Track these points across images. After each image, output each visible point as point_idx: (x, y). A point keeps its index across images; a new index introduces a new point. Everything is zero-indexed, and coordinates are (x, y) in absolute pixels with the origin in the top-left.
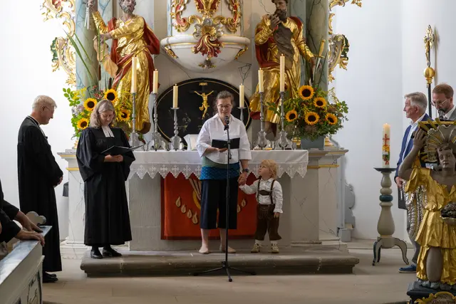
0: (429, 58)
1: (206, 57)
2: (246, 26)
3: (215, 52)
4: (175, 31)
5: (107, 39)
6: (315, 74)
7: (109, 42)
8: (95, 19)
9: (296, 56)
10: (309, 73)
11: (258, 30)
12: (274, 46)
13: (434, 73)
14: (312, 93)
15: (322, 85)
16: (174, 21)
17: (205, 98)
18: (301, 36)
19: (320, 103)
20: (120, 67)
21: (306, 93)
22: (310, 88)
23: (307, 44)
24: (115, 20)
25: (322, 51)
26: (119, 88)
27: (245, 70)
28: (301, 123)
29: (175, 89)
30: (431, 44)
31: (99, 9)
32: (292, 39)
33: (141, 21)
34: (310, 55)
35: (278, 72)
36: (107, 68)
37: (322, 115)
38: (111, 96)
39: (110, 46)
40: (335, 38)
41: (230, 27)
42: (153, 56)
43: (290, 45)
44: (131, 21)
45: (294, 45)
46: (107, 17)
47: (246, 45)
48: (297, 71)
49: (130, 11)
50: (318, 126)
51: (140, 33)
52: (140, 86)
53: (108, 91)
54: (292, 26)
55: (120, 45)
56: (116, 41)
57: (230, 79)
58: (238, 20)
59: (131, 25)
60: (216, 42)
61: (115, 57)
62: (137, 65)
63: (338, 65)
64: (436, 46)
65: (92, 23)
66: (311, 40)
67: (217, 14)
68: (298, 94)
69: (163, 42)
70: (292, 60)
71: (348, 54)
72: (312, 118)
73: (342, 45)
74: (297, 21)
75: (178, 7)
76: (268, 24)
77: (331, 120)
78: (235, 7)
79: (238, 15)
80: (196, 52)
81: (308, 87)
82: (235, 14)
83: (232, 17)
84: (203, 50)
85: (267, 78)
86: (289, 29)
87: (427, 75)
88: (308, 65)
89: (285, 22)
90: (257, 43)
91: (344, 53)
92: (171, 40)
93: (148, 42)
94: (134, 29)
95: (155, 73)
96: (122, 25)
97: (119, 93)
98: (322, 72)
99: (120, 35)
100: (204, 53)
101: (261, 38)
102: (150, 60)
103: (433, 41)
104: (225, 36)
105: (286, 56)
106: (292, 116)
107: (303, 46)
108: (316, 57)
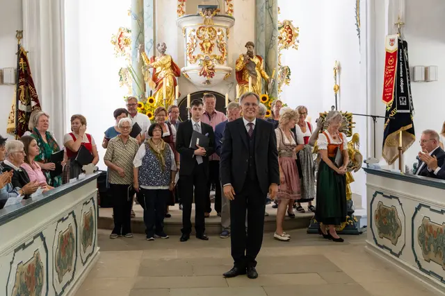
0: (336, 79)
1: (206, 78)
2: (230, 61)
3: (211, 75)
4: (188, 63)
5: (149, 68)
6: (270, 88)
7: (151, 70)
8: (143, 57)
9: (259, 77)
10: (266, 88)
11: (237, 63)
12: (246, 72)
13: (339, 88)
14: (268, 98)
15: (273, 95)
16: (188, 57)
18: (262, 67)
20: (157, 84)
21: (264, 99)
22: (267, 96)
24: (154, 57)
25: (273, 75)
26: (157, 97)
27: (230, 86)
29: (189, 96)
30: (337, 71)
31: (146, 51)
32: (256, 68)
33: (170, 58)
34: (267, 77)
35: (248, 87)
36: (150, 86)
38: (151, 101)
39: (152, 72)
40: (283, 68)
41: (220, 61)
42: (177, 78)
43: (255, 71)
44: (163, 57)
45: (257, 71)
46: (150, 56)
47: (230, 71)
48: (259, 86)
49: (163, 52)
51: (169, 64)
52: (169, 95)
53: (150, 98)
54: (256, 60)
55: (157, 72)
56: (155, 69)
57: (221, 91)
58: (225, 57)
59: (164, 60)
60: (212, 69)
61: (155, 79)
62: (167, 83)
63: (284, 84)
64: (339, 72)
65: (141, 59)
66: (268, 69)
67: (212, 53)
68: (260, 97)
69: (182, 70)
70: (256, 80)
71: (290, 77)
73: (287, 72)
74: (260, 58)
75: (190, 50)
76: (243, 59)
78: (223, 50)
79: (225, 54)
80: (201, 75)
81: (265, 95)
82: (223, 53)
83: (221, 55)
84: (204, 74)
85: (242, 90)
86: (254, 62)
87: (335, 89)
89: (252, 58)
90: (236, 70)
91: (288, 76)
92: (186, 68)
93: (174, 70)
94: (165, 62)
95: (177, 87)
96: (159, 59)
97: (156, 100)
98: (274, 86)
99: (157, 66)
100: (205, 75)
101: (239, 67)
102: (175, 81)
103: (338, 69)
104: (217, 66)
105: (253, 78)
107: (263, 72)
108: (271, 78)
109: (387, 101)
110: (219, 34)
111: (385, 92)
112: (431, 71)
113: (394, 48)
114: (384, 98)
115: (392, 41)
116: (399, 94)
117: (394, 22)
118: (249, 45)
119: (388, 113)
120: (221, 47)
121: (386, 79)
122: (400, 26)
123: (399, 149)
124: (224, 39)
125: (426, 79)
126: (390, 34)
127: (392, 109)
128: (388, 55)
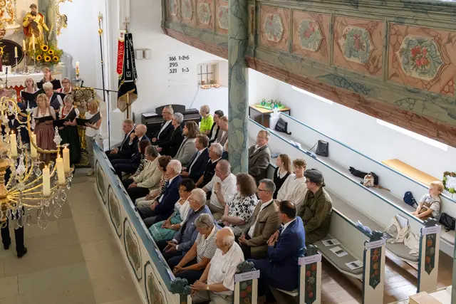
0: (100, 25)
6: (49, 38)
10: (47, 38)
11: (24, 21)
12: (31, 27)
13: (102, 31)
14: (48, 48)
17: (2, 49)
18: (43, 22)
19: (51, 52)
21: (45, 48)
22: (47, 46)
23: (47, 24)
25: (52, 26)
28: (43, 61)
30: (100, 19)
34: (48, 29)
37: (52, 57)
40: (61, 17)
41: (10, 22)
45: (40, 27)
47: (18, 28)
48: (42, 37)
50: (50, 62)
54: (38, 17)
58: (14, 18)
63: (62, 28)
68: (42, 47)
71: (67, 22)
72: (48, 59)
73: (64, 19)
74: (41, 14)
76: (28, 19)
77: (56, 59)
78: (12, 14)
79: (14, 16)
82: (12, 16)
83: (11, 18)
87: (99, 32)
88: (46, 34)
89: (36, 16)
90: (24, 26)
91: (65, 22)
98: (53, 35)
101: (25, 24)
104: (8, 27)
106: (39, 58)
107: (45, 25)
108: (50, 29)
109: (120, 73)
110: (7, 3)
111: (118, 67)
112: (147, 52)
113: (123, 39)
114: (118, 71)
115: (122, 34)
116: (126, 69)
117: (123, 21)
118: (32, 6)
119: (120, 82)
120: (10, 12)
121: (118, 59)
122: (127, 25)
123: (127, 104)
124: (13, 5)
125: (144, 56)
126: (121, 29)
127: (122, 79)
128: (120, 42)
